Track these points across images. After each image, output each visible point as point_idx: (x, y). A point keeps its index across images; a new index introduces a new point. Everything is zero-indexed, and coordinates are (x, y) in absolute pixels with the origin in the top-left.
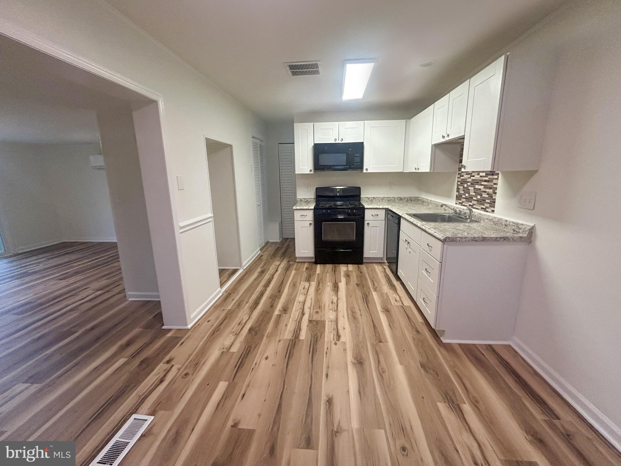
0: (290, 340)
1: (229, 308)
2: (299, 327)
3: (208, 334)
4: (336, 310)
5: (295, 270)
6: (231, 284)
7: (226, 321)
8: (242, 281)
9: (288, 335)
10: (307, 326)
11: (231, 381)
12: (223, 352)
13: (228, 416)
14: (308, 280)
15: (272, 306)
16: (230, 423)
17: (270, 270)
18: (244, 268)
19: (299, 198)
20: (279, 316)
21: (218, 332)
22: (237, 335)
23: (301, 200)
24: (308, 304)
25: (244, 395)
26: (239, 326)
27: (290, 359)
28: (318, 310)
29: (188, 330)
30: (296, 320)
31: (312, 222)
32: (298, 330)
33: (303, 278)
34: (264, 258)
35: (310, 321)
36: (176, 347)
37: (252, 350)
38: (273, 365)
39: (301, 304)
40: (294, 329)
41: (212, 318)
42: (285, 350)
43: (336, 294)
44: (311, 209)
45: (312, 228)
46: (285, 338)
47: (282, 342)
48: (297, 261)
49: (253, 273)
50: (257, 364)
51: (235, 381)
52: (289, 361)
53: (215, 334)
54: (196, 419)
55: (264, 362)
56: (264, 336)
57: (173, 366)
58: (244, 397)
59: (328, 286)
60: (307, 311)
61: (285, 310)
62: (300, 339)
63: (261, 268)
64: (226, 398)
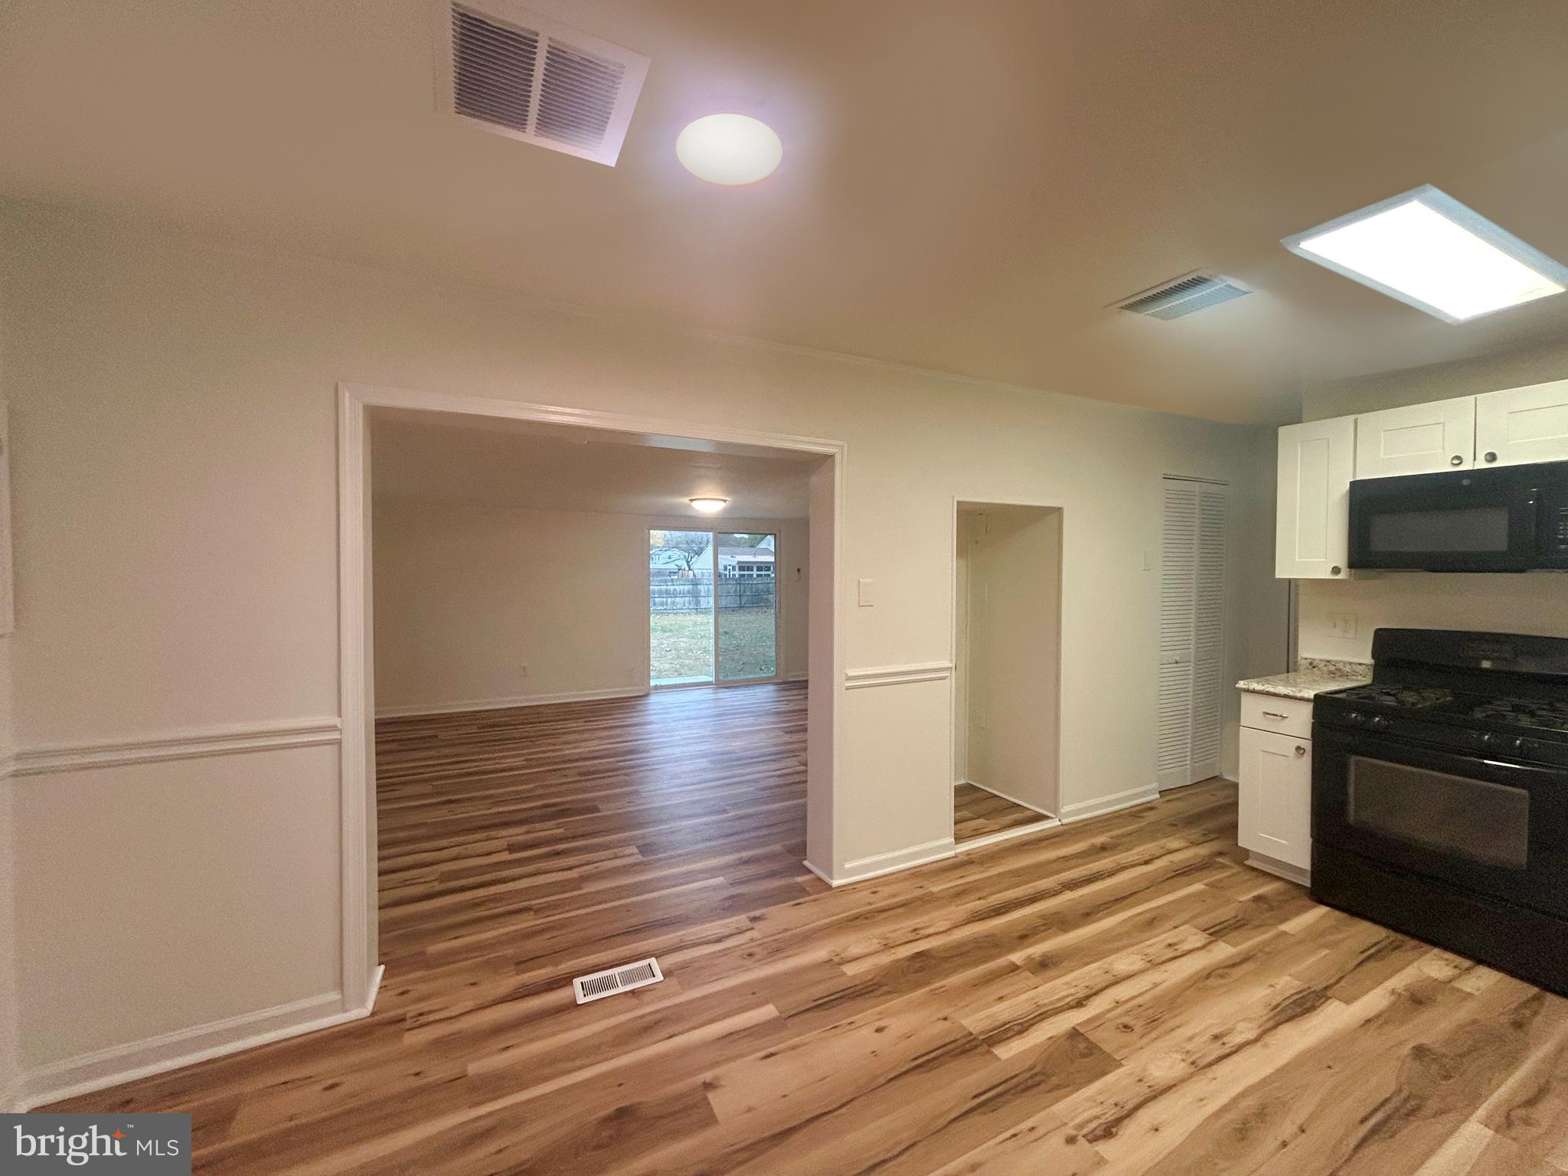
0: (971, 1034)
1: (935, 889)
2: (1026, 1024)
3: (846, 914)
4: (1200, 1068)
5: (1211, 885)
6: (996, 844)
7: (901, 910)
8: (1026, 847)
9: (976, 1020)
10: (1050, 1038)
11: (784, 1016)
12: (831, 960)
13: (716, 1064)
14: (1217, 932)
15: (1024, 938)
16: (707, 1076)
17: (1131, 852)
18: (1065, 821)
19: (1305, 655)
20: (1014, 968)
21: (866, 922)
22: (887, 947)
23: (1313, 665)
24: (1123, 992)
25: (772, 1055)
26: (909, 934)
27: (921, 1069)
28: (1138, 1025)
29: (829, 888)
30: (1041, 1003)
31: (1307, 745)
32: (1017, 1028)
33: (1206, 920)
34: (1151, 816)
35: (1074, 1034)
36: (787, 904)
37: (877, 993)
38: (874, 1052)
39: (1109, 978)
40: (1007, 1019)
41: (886, 891)
42: (933, 1046)
43: (1271, 1023)
44: (1308, 700)
45: (1305, 764)
46: (964, 1022)
47: (947, 1024)
48: (1249, 862)
49: (1076, 842)
50: (853, 1026)
51: (790, 1022)
52: (913, 1072)
53: (859, 920)
54: (691, 1024)
55: (867, 1032)
56: (928, 983)
57: (753, 929)
58: (769, 1060)
59: (1271, 986)
60: (1097, 1006)
61: (1044, 965)
62: (993, 1049)
63: (1112, 838)
64: (750, 1035)
